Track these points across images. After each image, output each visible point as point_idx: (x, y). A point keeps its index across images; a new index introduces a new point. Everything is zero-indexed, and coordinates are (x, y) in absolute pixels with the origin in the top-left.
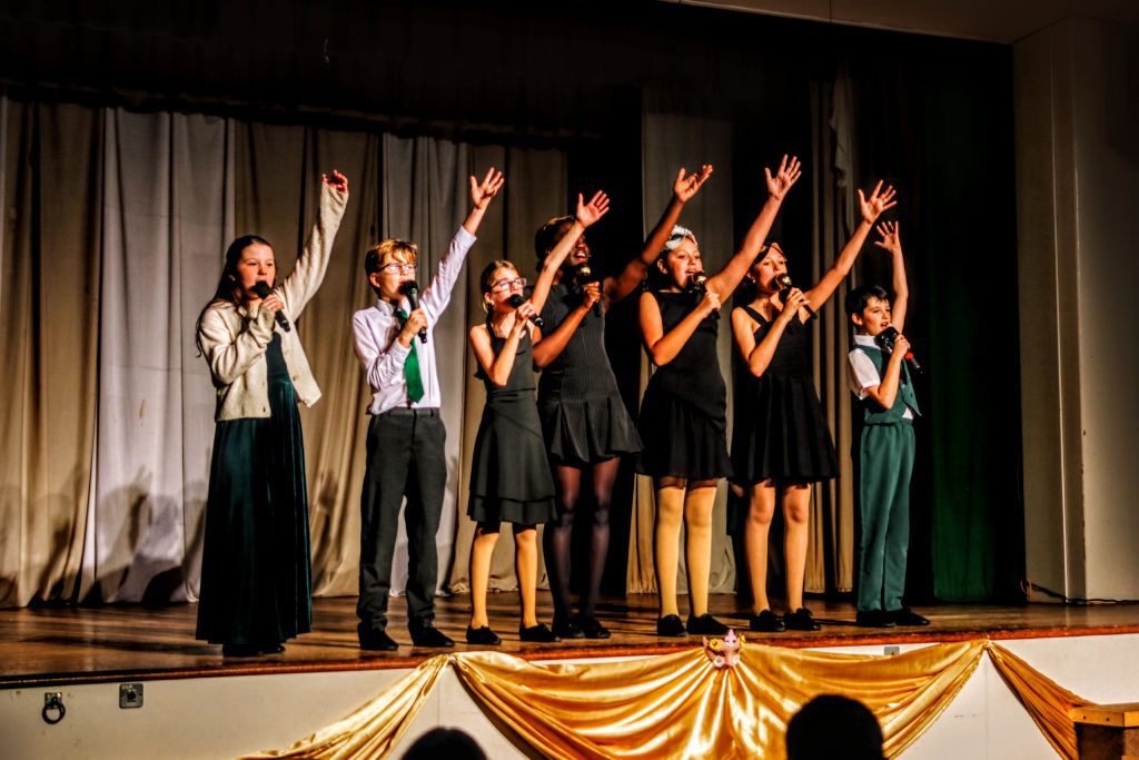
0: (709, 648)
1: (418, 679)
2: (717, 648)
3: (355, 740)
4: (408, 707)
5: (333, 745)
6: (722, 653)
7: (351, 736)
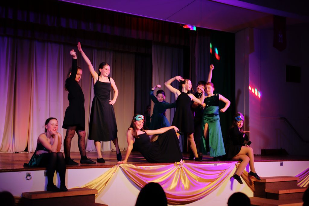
0: (177, 164)
1: (112, 170)
2: (179, 164)
3: (98, 184)
4: (110, 176)
5: (93, 185)
6: (180, 165)
7: (97, 183)
